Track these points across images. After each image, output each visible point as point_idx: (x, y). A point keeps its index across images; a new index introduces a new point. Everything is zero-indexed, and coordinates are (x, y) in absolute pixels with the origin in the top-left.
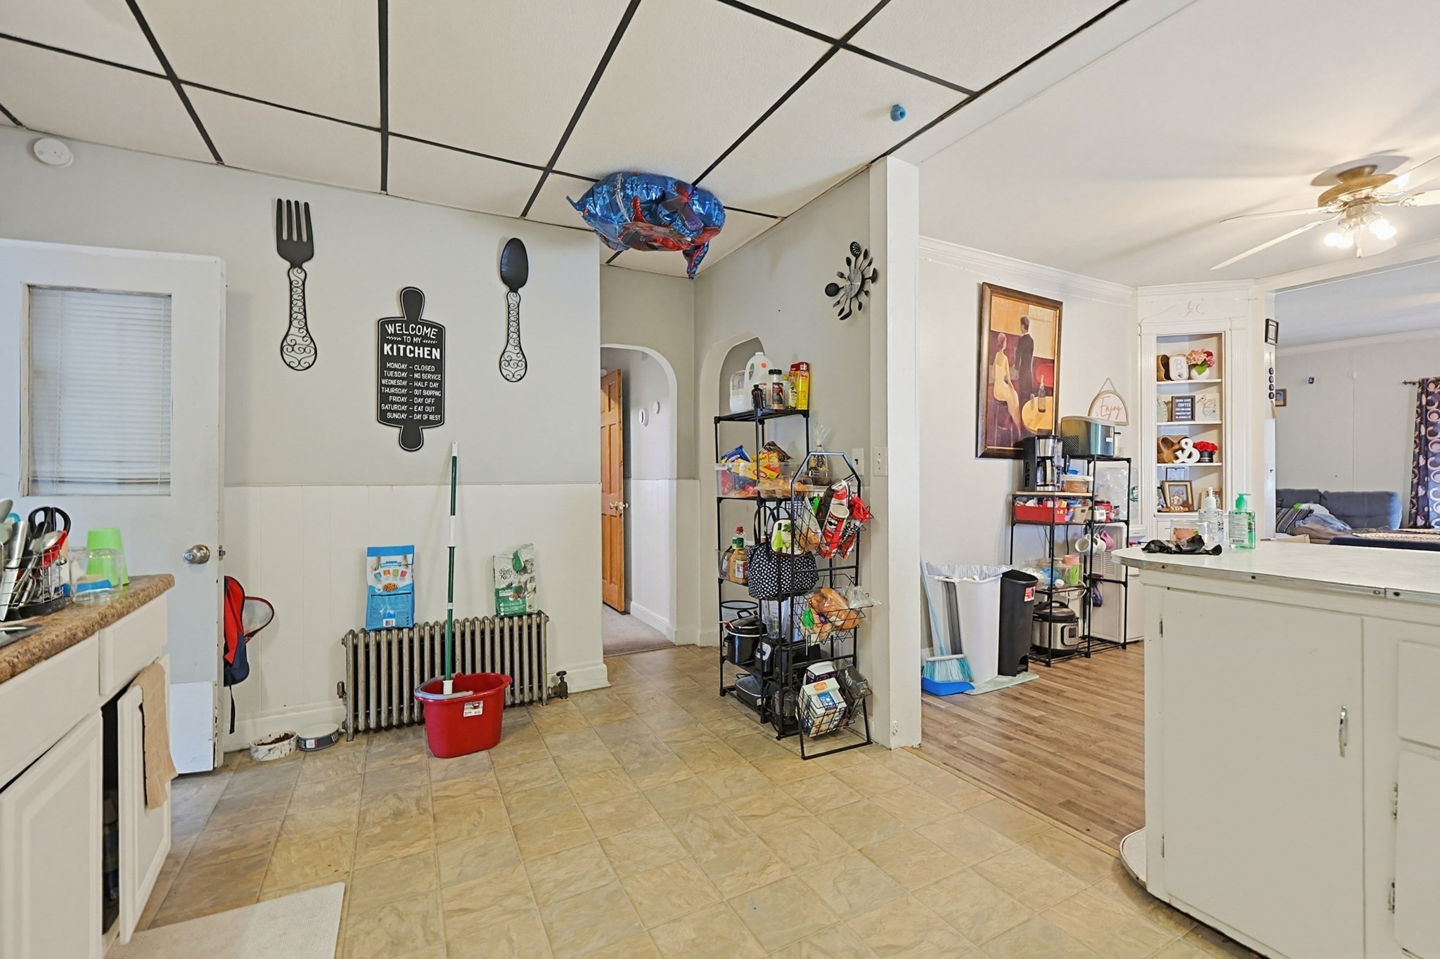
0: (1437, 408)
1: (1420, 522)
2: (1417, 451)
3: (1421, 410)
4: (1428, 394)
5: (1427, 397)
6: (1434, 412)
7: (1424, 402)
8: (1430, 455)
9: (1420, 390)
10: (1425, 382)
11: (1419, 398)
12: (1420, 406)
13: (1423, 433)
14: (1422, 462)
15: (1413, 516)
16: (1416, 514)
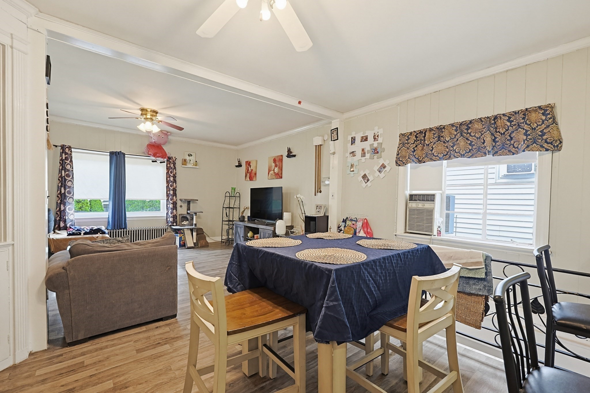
0: (69, 162)
1: (62, 225)
2: (60, 185)
3: (62, 162)
4: (66, 154)
5: (65, 155)
6: (68, 164)
7: (64, 158)
8: (67, 187)
9: (61, 151)
10: (64, 146)
11: (61, 156)
12: (62, 160)
13: (63, 175)
14: (63, 191)
15: (58, 222)
16: (60, 220)
